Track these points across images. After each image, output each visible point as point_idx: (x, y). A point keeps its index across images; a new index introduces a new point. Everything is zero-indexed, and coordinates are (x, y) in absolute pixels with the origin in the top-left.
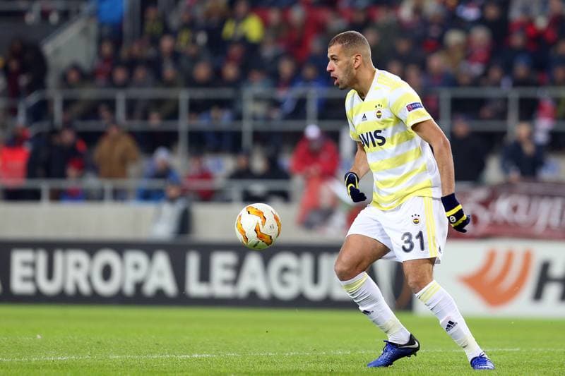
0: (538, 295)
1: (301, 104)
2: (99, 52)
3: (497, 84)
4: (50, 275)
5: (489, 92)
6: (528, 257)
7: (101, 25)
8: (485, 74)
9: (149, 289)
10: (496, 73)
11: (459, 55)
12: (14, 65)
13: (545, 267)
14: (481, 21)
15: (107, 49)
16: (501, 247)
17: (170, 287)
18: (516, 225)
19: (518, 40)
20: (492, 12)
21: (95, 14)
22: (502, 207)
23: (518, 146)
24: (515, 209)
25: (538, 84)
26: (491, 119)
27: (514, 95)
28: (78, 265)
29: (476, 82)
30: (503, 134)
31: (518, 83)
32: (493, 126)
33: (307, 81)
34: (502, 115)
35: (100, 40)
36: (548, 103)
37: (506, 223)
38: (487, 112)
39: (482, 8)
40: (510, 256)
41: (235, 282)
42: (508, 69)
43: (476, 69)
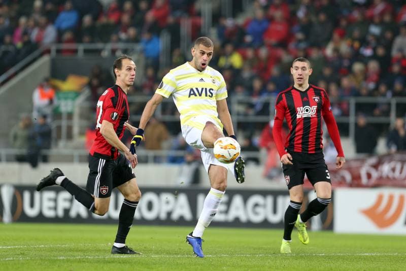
1: (266, 106)
2: (145, 74)
3: (384, 95)
5: (380, 100)
6: (402, 198)
7: (147, 58)
8: (377, 88)
9: (175, 216)
10: (383, 88)
11: (361, 78)
12: (95, 82)
14: (374, 57)
15: (150, 72)
16: (386, 192)
17: (188, 215)
18: (394, 179)
19: (396, 68)
20: (381, 52)
21: (143, 51)
22: (386, 168)
23: (396, 131)
24: (393, 170)
26: (379, 116)
27: (394, 101)
29: (371, 93)
30: (388, 124)
31: (395, 94)
32: (382, 120)
33: (270, 92)
34: (387, 113)
35: (146, 67)
37: (388, 177)
38: (377, 112)
39: (374, 49)
40: (391, 198)
41: (226, 212)
42: (390, 86)
43: (371, 85)
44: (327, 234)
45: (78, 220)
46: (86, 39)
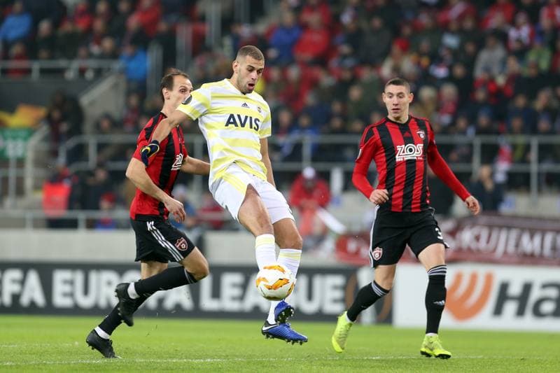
0: (498, 311)
1: (298, 148)
2: (127, 104)
3: (464, 132)
4: (86, 291)
5: (458, 139)
6: (489, 278)
7: (129, 81)
8: (453, 123)
9: (169, 304)
10: (462, 123)
11: (431, 108)
12: (56, 115)
13: (504, 287)
14: (450, 79)
15: (134, 101)
16: (467, 269)
17: (187, 303)
18: (479, 251)
19: (481, 95)
20: (459, 71)
21: (124, 71)
22: (467, 236)
24: (477, 238)
25: (498, 133)
26: (458, 162)
27: (478, 142)
28: (109, 283)
29: (446, 130)
30: (469, 174)
31: (480, 132)
32: (461, 168)
33: (303, 129)
34: (468, 159)
35: (129, 93)
36: (506, 149)
37: (469, 249)
38: (454, 156)
39: (450, 68)
40: (474, 278)
41: (242, 298)
42: (472, 120)
43: (446, 119)
44: (384, 329)
45: (33, 309)
46: (44, 54)
